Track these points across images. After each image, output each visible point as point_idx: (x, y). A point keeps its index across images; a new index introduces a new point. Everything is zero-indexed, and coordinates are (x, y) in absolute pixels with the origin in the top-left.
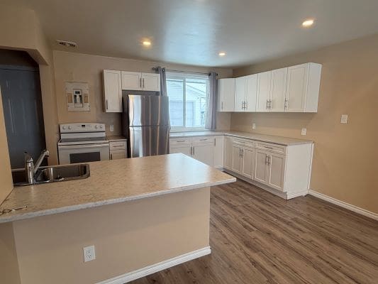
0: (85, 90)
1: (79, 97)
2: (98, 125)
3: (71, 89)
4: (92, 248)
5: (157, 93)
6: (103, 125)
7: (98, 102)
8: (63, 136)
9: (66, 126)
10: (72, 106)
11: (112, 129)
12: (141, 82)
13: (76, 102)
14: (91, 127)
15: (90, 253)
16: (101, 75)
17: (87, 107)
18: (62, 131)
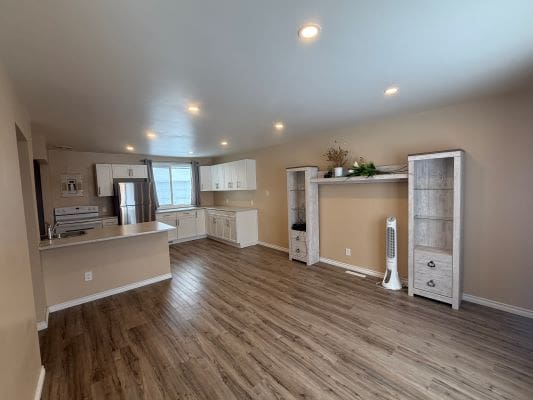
0: (79, 180)
1: (73, 185)
2: (92, 207)
3: (65, 179)
4: (90, 273)
5: (145, 180)
6: (97, 207)
7: (91, 189)
8: (57, 218)
9: (61, 209)
10: (66, 193)
11: (104, 210)
12: (130, 171)
13: (70, 189)
14: (85, 209)
15: (89, 276)
16: (94, 168)
17: (80, 193)
18: (56, 213)
